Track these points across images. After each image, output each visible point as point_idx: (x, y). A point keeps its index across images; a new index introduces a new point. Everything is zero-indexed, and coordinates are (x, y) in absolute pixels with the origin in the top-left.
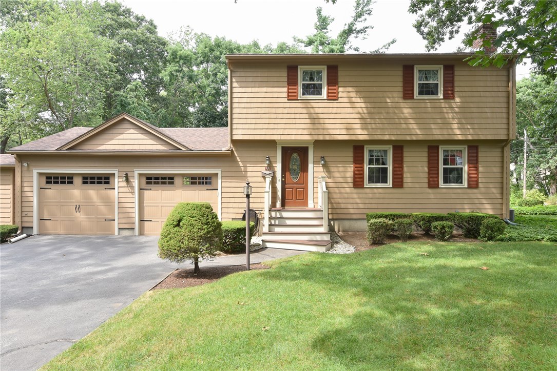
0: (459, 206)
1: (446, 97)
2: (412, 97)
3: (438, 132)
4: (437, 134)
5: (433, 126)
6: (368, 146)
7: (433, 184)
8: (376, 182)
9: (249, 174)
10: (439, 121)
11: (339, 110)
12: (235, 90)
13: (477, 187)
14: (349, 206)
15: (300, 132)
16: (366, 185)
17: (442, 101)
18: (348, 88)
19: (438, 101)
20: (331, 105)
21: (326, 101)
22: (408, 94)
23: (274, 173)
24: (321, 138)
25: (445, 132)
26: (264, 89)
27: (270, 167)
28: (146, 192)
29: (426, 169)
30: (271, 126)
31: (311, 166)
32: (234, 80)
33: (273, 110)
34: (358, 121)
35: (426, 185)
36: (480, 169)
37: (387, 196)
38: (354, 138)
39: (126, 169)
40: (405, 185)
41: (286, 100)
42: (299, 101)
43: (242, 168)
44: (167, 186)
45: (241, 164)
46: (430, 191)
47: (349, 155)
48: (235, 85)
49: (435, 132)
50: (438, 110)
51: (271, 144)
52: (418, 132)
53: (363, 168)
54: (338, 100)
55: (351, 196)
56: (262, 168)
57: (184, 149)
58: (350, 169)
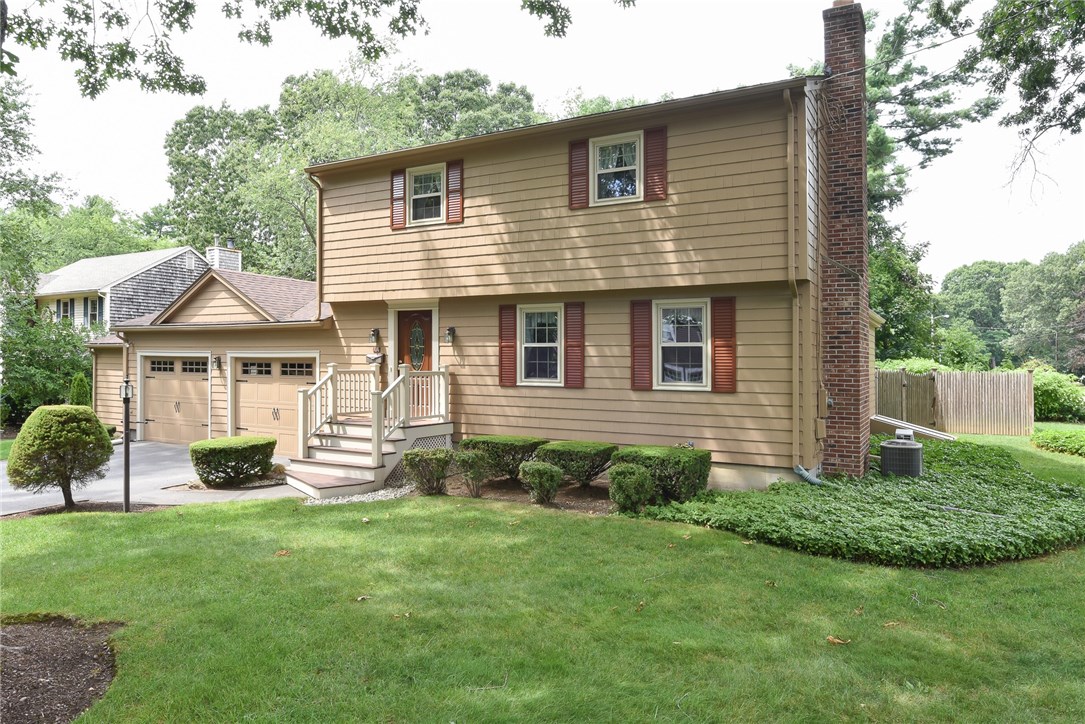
0: (691, 432)
1: (650, 197)
2: (585, 206)
3: (633, 272)
4: (634, 278)
5: (624, 261)
6: (521, 306)
7: (640, 382)
8: (540, 376)
9: (354, 360)
10: (637, 249)
11: (465, 242)
12: (326, 221)
13: (732, 390)
14: (494, 420)
15: (408, 285)
16: (522, 381)
17: (642, 206)
18: (478, 199)
19: (634, 207)
20: (453, 233)
21: (446, 227)
22: (577, 201)
23: (384, 358)
24: (449, 293)
25: (647, 271)
26: (361, 216)
27: (380, 348)
28: (242, 385)
29: (627, 350)
30: (371, 278)
31: (435, 345)
32: (325, 205)
33: (373, 250)
34: (495, 259)
35: (628, 384)
36: (740, 351)
37: (555, 403)
38: (489, 292)
39: (218, 352)
40: (589, 383)
41: (389, 231)
42: (409, 231)
43: (345, 349)
44: (264, 376)
45: (344, 344)
46: (634, 396)
47: (492, 323)
48: (326, 212)
49: (628, 272)
50: (635, 227)
51: (379, 307)
52: (598, 274)
53: (515, 347)
54: (462, 222)
55: (496, 401)
56: (368, 350)
57: (272, 320)
58: (492, 350)
